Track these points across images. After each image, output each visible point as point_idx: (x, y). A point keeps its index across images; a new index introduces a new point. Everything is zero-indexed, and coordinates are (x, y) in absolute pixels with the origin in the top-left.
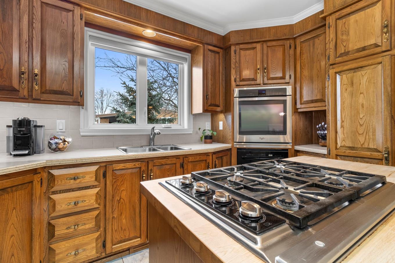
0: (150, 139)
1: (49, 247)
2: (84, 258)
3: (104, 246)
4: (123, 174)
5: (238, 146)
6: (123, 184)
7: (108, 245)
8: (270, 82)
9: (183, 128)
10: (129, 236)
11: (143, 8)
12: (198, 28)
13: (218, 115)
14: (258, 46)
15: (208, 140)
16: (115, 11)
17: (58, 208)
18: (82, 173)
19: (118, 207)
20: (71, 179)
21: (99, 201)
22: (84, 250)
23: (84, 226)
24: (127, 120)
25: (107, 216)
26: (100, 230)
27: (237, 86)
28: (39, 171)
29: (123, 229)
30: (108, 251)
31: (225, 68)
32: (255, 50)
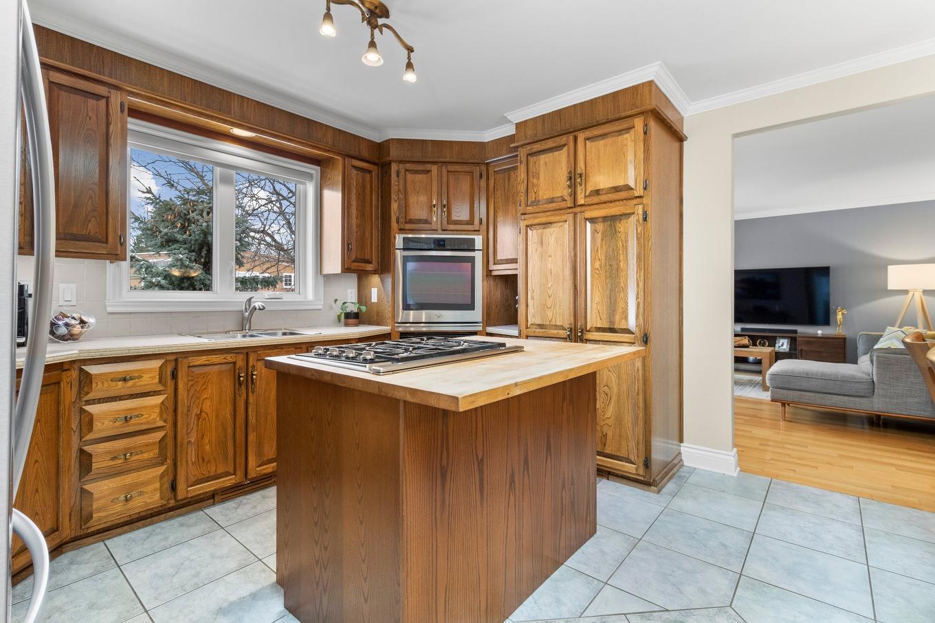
0: (243, 318)
1: (82, 489)
2: (140, 506)
3: (174, 487)
4: (205, 373)
5: (400, 329)
6: (206, 388)
7: (181, 486)
8: (452, 227)
9: (306, 298)
10: (216, 471)
11: (234, 94)
12: (334, 129)
13: (370, 277)
14: (434, 169)
15: (351, 321)
16: (184, 100)
17: (97, 425)
18: (137, 370)
19: (198, 426)
20: (119, 381)
21: (165, 415)
22: (141, 493)
23: (141, 455)
24: (159, 279)
25: (179, 439)
26: (165, 463)
27: (402, 230)
28: (66, 367)
29: (206, 460)
30: (181, 494)
31: (382, 197)
32: (429, 174)
